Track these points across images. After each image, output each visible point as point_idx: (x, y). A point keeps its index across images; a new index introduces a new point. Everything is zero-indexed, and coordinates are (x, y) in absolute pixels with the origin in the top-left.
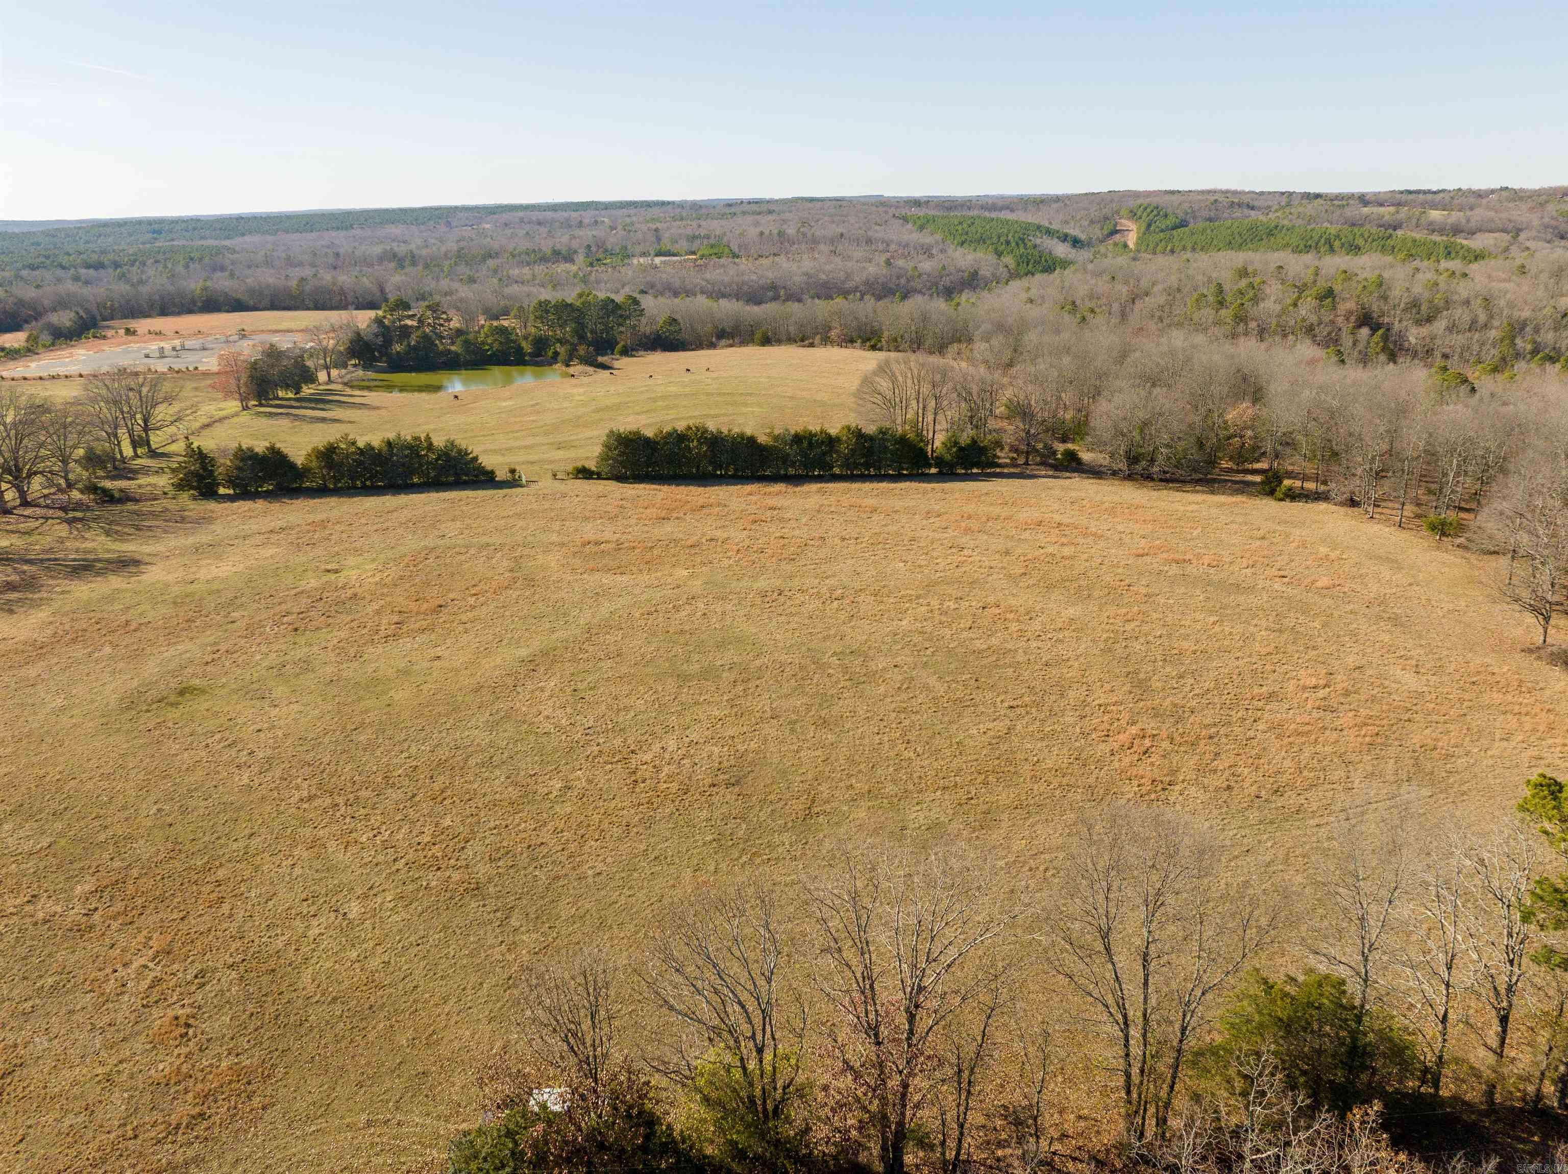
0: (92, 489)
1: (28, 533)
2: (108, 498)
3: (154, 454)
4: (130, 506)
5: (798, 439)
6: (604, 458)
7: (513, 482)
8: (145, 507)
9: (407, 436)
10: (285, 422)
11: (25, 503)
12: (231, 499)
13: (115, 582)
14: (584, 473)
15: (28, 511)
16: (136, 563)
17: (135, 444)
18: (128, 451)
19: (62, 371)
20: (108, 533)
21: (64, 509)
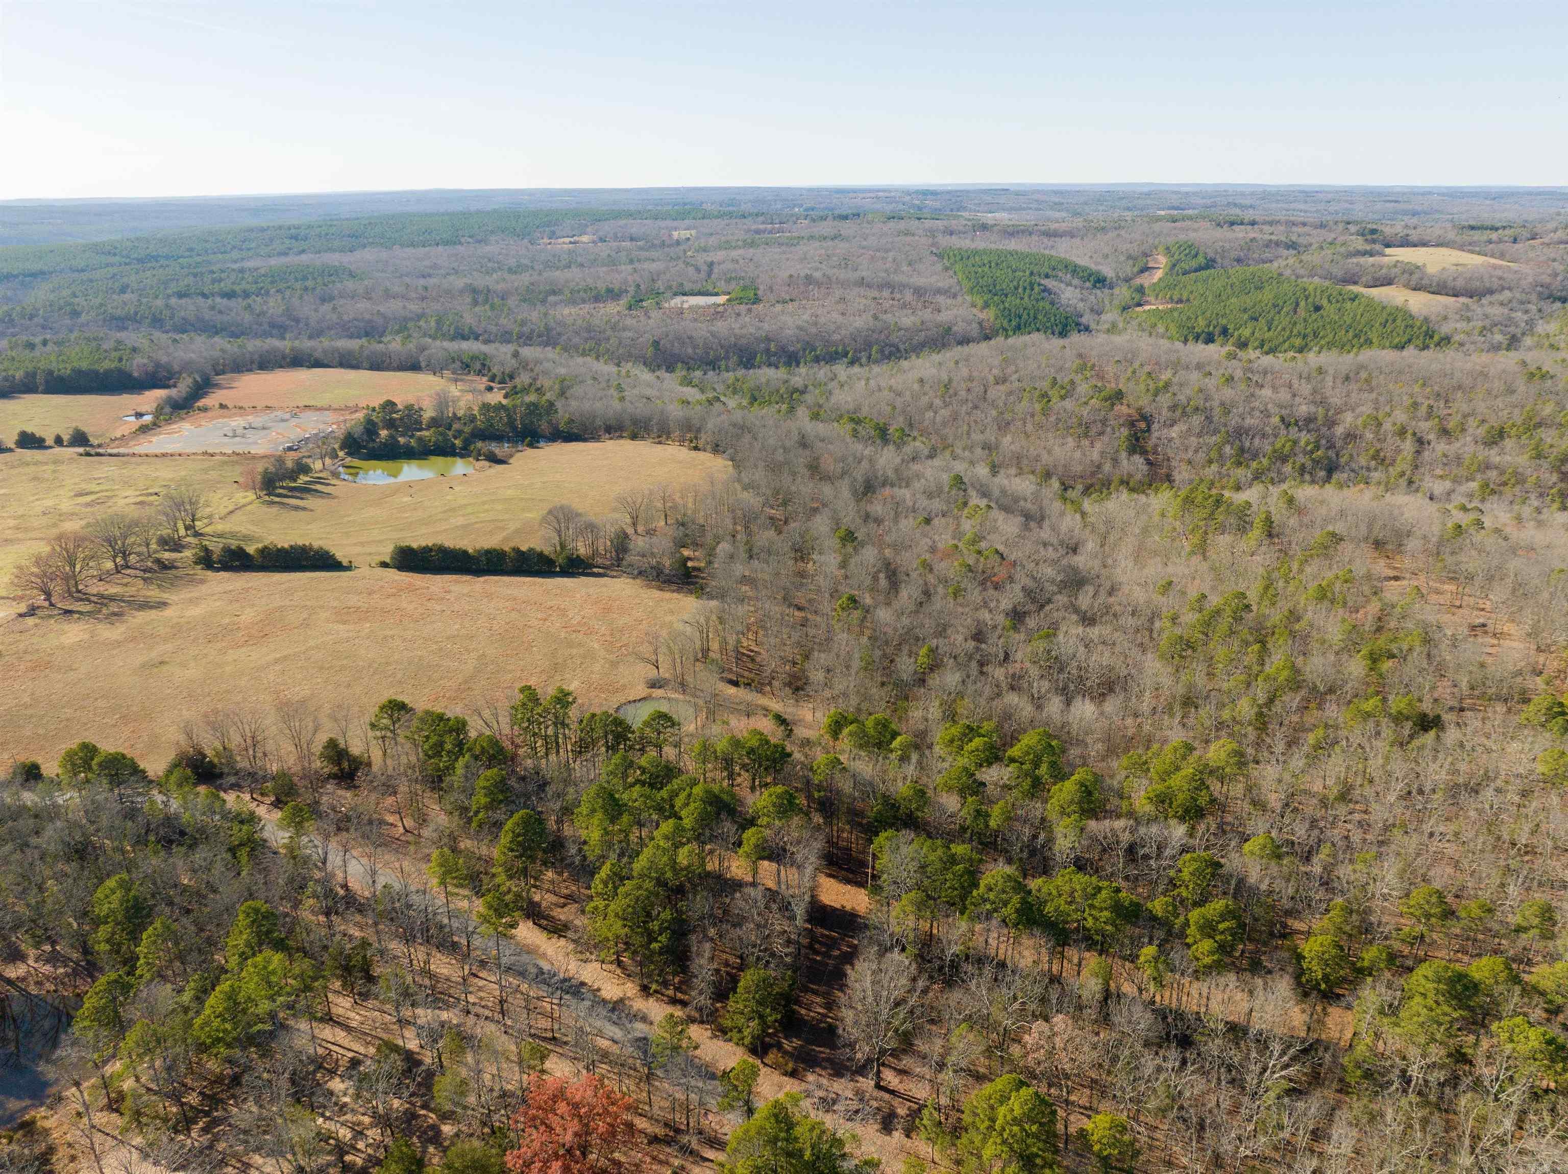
0: (158, 561)
1: (126, 585)
2: (165, 566)
3: (197, 534)
4: (174, 572)
5: (488, 552)
6: (392, 558)
7: (348, 568)
8: (180, 572)
9: (300, 542)
10: (274, 510)
11: (128, 567)
12: (218, 570)
13: (153, 614)
14: (384, 565)
15: (128, 571)
16: (165, 604)
17: (187, 528)
18: (182, 532)
19: (169, 448)
20: (159, 586)
21: (144, 571)
